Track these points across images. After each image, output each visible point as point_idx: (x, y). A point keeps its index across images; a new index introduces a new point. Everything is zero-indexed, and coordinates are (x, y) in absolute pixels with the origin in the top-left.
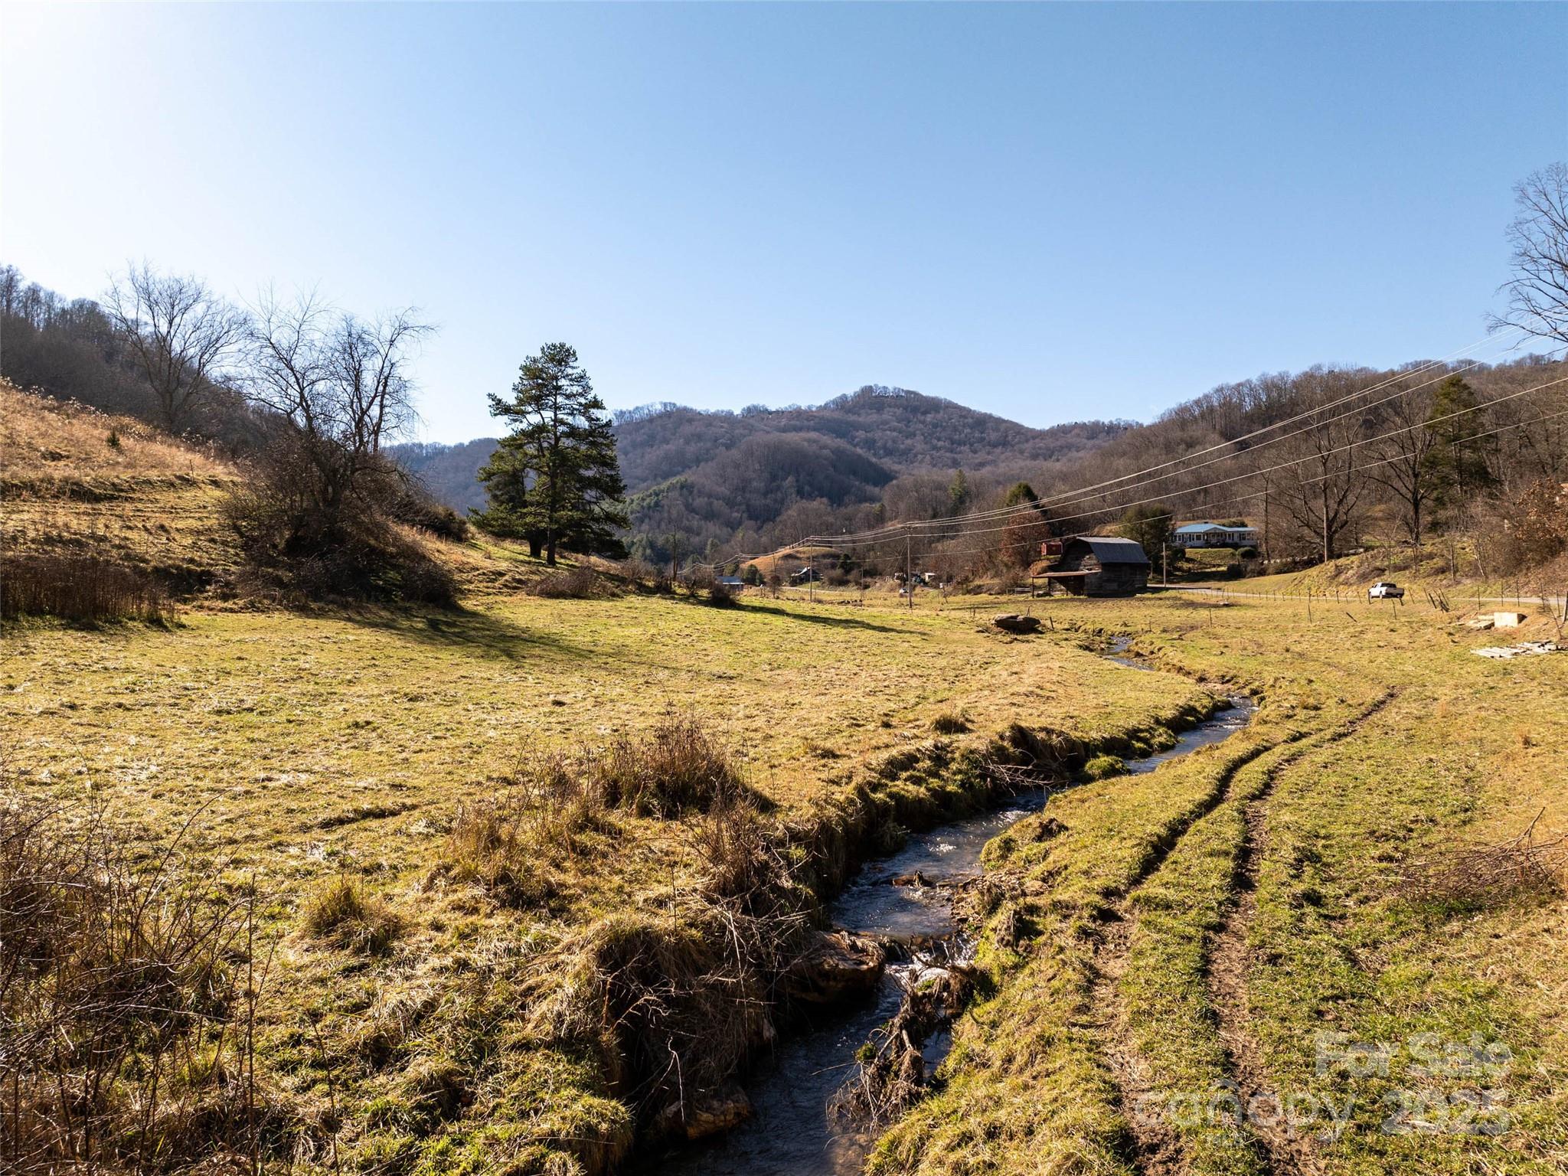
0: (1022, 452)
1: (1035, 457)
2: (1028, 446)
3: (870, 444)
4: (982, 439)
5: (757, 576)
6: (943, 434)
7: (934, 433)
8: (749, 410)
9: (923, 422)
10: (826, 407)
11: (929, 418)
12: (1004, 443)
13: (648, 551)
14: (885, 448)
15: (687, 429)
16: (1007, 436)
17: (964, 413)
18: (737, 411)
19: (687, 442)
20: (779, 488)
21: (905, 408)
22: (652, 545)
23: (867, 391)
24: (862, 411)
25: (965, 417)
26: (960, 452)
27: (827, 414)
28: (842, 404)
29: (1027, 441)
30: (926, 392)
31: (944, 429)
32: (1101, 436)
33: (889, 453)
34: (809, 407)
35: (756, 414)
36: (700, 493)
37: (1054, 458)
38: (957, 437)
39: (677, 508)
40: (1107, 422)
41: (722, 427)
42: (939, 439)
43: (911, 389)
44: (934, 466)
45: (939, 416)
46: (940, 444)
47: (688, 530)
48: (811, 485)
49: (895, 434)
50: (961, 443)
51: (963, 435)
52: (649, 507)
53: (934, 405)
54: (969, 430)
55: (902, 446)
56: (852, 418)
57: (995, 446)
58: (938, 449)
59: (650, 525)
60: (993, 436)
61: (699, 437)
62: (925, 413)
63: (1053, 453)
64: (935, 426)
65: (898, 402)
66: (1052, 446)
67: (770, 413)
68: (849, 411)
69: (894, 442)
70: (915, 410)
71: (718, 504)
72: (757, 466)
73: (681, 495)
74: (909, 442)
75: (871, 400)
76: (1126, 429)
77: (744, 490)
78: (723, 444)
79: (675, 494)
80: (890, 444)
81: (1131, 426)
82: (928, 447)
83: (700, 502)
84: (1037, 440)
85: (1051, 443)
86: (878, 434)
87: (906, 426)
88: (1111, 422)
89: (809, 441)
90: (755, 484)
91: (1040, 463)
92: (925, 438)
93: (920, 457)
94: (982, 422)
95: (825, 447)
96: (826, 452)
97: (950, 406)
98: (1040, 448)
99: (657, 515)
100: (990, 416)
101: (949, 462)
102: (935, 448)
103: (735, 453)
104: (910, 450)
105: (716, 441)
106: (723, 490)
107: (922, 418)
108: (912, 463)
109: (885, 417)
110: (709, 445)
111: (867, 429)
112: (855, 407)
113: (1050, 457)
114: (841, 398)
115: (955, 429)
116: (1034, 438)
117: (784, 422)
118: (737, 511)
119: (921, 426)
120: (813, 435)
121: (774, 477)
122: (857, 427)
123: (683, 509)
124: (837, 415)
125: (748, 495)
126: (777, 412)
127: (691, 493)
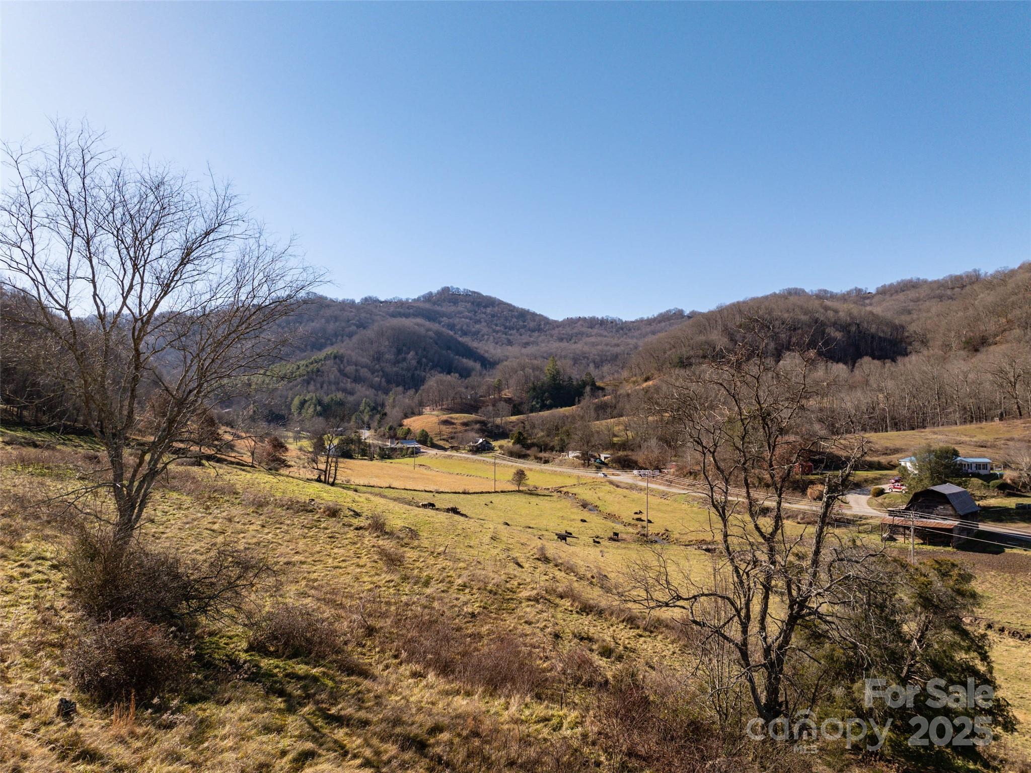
0: (552, 336)
1: (561, 340)
2: (556, 332)
3: (452, 327)
4: (525, 326)
5: (429, 439)
6: (498, 322)
7: (493, 321)
8: (366, 299)
9: (485, 313)
10: (418, 300)
11: (489, 310)
12: (539, 329)
13: (319, 408)
14: (461, 330)
15: (328, 312)
16: (540, 325)
17: (511, 308)
18: (358, 300)
19: (328, 321)
20: (404, 359)
21: (473, 303)
22: (320, 402)
23: (446, 290)
24: (444, 304)
25: (512, 311)
26: (511, 335)
27: (422, 305)
28: (429, 298)
29: (554, 329)
30: (485, 293)
31: (499, 318)
32: (597, 326)
33: (465, 333)
34: (407, 300)
35: (370, 303)
36: (349, 363)
37: (573, 341)
38: (508, 324)
39: (334, 374)
40: (600, 317)
41: (352, 312)
42: (496, 325)
43: (476, 291)
44: (497, 343)
45: (496, 309)
46: (498, 328)
47: (344, 390)
48: (426, 358)
49: (468, 320)
50: (511, 328)
51: (512, 323)
52: (312, 372)
53: (491, 302)
54: (515, 320)
55: (473, 329)
56: (438, 308)
57: (533, 331)
58: (497, 332)
59: (315, 386)
60: (532, 325)
61: (336, 319)
62: (485, 307)
63: (572, 337)
64: (493, 316)
65: (467, 299)
66: (570, 332)
67: (382, 302)
68: (434, 303)
69: (468, 326)
70: (479, 305)
71: (364, 372)
72: (387, 343)
73: (335, 363)
74: (477, 326)
75: (448, 296)
76: (612, 322)
77: (378, 359)
78: (355, 324)
79: (330, 363)
80: (465, 327)
81: (615, 321)
82: (491, 330)
83: (350, 369)
84: (560, 328)
85: (568, 330)
86: (457, 320)
87: (474, 315)
88: (603, 318)
89: (418, 324)
90: (387, 356)
91: (564, 344)
92: (488, 324)
93: (486, 337)
94: (524, 315)
95: (428, 330)
96: (430, 333)
97: (501, 303)
98: (563, 334)
99: (319, 379)
100: (528, 312)
101: (505, 341)
102: (494, 331)
103: (370, 333)
104: (479, 332)
105: (348, 321)
106: (365, 360)
107: (484, 310)
108: (481, 341)
109: (460, 308)
110: (343, 324)
111: (449, 316)
112: (438, 301)
113: (570, 340)
114: (428, 294)
115: (506, 319)
116: (558, 327)
117: (392, 309)
118: (377, 376)
119: (484, 316)
120: (419, 320)
121: (399, 352)
122: (443, 315)
123: (338, 374)
124: (428, 306)
125: (382, 364)
126: (385, 302)
127: (342, 362)
